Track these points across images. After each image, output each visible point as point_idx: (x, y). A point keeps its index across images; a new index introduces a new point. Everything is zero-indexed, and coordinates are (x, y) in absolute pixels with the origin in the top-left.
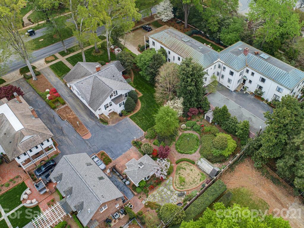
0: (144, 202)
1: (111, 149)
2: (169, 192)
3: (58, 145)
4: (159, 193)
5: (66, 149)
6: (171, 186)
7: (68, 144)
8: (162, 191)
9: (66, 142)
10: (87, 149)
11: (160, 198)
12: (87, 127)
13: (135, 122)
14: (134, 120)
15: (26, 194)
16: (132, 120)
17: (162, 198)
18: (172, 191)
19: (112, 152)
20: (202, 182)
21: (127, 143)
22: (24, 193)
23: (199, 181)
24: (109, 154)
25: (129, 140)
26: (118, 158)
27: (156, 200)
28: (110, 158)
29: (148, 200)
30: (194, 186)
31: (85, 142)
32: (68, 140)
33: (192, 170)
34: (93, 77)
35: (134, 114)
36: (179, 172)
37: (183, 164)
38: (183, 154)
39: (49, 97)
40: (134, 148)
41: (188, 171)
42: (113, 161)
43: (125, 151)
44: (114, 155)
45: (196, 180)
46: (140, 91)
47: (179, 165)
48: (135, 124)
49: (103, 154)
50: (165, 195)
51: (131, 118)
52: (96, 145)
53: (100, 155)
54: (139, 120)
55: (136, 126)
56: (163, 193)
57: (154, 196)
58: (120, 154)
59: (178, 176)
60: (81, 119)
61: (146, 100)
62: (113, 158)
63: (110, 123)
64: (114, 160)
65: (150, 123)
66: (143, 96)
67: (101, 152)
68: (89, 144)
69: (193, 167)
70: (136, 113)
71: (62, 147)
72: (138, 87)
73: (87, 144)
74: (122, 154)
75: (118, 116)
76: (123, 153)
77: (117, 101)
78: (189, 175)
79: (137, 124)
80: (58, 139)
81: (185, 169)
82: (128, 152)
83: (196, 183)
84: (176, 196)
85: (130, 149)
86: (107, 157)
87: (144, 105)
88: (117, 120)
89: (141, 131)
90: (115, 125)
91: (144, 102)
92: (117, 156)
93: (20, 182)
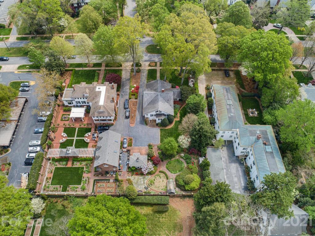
0: (128, 177)
2: (142, 182)
3: (117, 120)
4: (138, 179)
5: (119, 124)
6: (146, 180)
8: (141, 179)
9: (121, 121)
11: (136, 181)
13: (160, 134)
14: (161, 132)
15: (88, 134)
17: (137, 182)
18: (144, 183)
19: (136, 141)
20: (162, 191)
21: (146, 142)
22: (87, 133)
23: (161, 189)
24: (133, 142)
25: (149, 141)
27: (134, 181)
28: (132, 145)
29: (130, 177)
30: (156, 189)
31: (129, 127)
32: (123, 121)
33: (163, 181)
34: (157, 95)
35: (164, 129)
36: (156, 177)
37: (162, 175)
38: (167, 170)
39: (132, 90)
40: (147, 147)
41: (161, 180)
42: (132, 147)
44: (135, 144)
45: (161, 187)
46: (180, 117)
47: (160, 173)
49: (131, 140)
50: (139, 182)
51: (161, 130)
52: (132, 132)
53: (129, 139)
54: (164, 134)
55: (159, 136)
56: (140, 180)
57: (135, 178)
58: (138, 146)
59: (154, 178)
63: (148, 125)
66: (179, 121)
67: (131, 138)
68: (130, 130)
69: (165, 180)
70: (166, 129)
75: (155, 124)
78: (160, 182)
79: (161, 136)
80: (119, 117)
81: (160, 177)
82: (143, 147)
83: (158, 189)
84: (144, 187)
85: (145, 146)
86: (131, 143)
87: (174, 127)
88: (153, 126)
89: (159, 141)
90: (149, 128)
91: (176, 125)
92: (136, 146)
93: (90, 127)
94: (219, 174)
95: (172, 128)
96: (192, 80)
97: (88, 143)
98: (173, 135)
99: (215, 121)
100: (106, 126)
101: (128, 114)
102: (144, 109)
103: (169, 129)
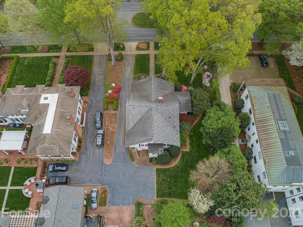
1: (116, 191)
3: (82, 151)
5: (84, 160)
7: (88, 156)
9: (89, 153)
10: (98, 174)
12: (115, 150)
13: (157, 179)
14: (158, 175)
15: (30, 181)
16: (157, 174)
19: (113, 195)
21: (132, 196)
22: (29, 179)
24: (109, 195)
25: (136, 195)
26: (113, 207)
28: (107, 201)
31: (102, 166)
32: (92, 152)
34: (149, 107)
35: (163, 169)
39: (109, 94)
40: (133, 207)
42: (107, 206)
43: (124, 205)
44: (112, 201)
46: (189, 144)
48: (155, 181)
49: (105, 192)
51: (158, 170)
52: (107, 176)
53: (102, 191)
54: (163, 180)
55: (155, 183)
58: (118, 204)
60: (117, 137)
61: (187, 160)
62: (109, 203)
63: (136, 161)
64: (108, 206)
65: (169, 190)
66: (188, 153)
67: (105, 187)
68: (103, 171)
70: (166, 169)
71: (83, 156)
72: (192, 138)
73: (102, 169)
74: (119, 206)
75: (147, 159)
76: (121, 205)
77: (153, 149)
79: (157, 183)
80: (86, 145)
82: (125, 208)
85: (130, 205)
86: (106, 197)
87: (180, 165)
88: (144, 163)
89: (154, 193)
90: (138, 168)
91: (183, 161)
92: (114, 204)
93: (35, 166)
95: (177, 167)
96: (208, 73)
97: (29, 199)
98: (179, 180)
99: (252, 155)
100: (62, 165)
101: (100, 140)
102: (128, 134)
103: (171, 168)
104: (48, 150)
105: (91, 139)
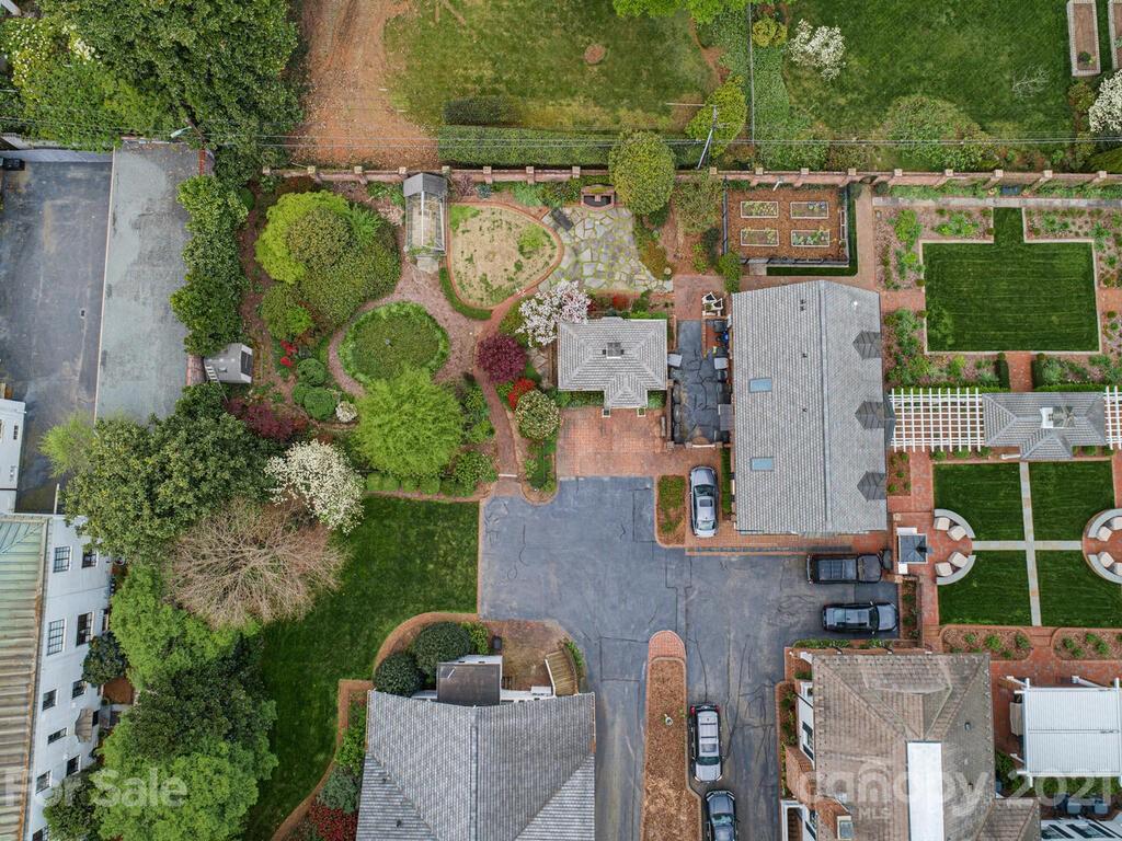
0: (669, 285)
1: (629, 527)
2: (586, 256)
3: (777, 687)
4: (611, 275)
5: (761, 651)
6: (564, 266)
7: (746, 664)
8: (597, 275)
9: (747, 679)
10: (700, 593)
11: (622, 260)
12: (641, 691)
13: (476, 572)
14: (470, 584)
16: (476, 589)
17: (614, 257)
18: (576, 252)
19: (637, 515)
20: (478, 207)
21: (566, 510)
22: (959, 576)
23: (487, 214)
24: (651, 513)
25: (553, 515)
26: (633, 475)
27: (635, 263)
28: (655, 493)
29: (654, 284)
30: (509, 215)
31: (687, 625)
32: (734, 681)
33: (470, 260)
35: (449, 608)
36: (507, 285)
37: (474, 295)
38: (443, 325)
40: (563, 473)
41: (482, 266)
42: (657, 476)
43: (597, 482)
44: (637, 494)
45: (487, 224)
46: (336, 710)
47: (487, 304)
48: (482, 565)
49: (668, 527)
50: (603, 258)
51: (471, 604)
52: (663, 585)
53: (678, 529)
54: (453, 567)
55: (485, 553)
56: (600, 267)
57: (630, 280)
58: (617, 482)
59: (522, 277)
60: (635, 749)
61: (354, 642)
62: (648, 486)
63: (555, 641)
64: (652, 478)
65: (431, 527)
66: (347, 673)
67: (667, 542)
68: (682, 605)
69: (457, 263)
70: (438, 609)
71: (769, 669)
73: (687, 610)
74: (612, 478)
75: (510, 651)
76: (606, 479)
77: (482, 683)
78: (489, 257)
79: (476, 554)
80: (763, 714)
81: (484, 280)
82: (590, 472)
83: (497, 217)
84: (579, 231)
85: (573, 478)
86: (663, 506)
87: (381, 623)
88: (526, 632)
89: (488, 518)
90: (547, 615)
91: (369, 637)
92: (632, 485)
93: (952, 628)
94: (141, 259)
95: (396, 615)
97: (941, 504)
98: (391, 564)
100: (843, 630)
101: (704, 731)
102: (586, 754)
103: (418, 613)
104: (904, 671)
105: (746, 742)
